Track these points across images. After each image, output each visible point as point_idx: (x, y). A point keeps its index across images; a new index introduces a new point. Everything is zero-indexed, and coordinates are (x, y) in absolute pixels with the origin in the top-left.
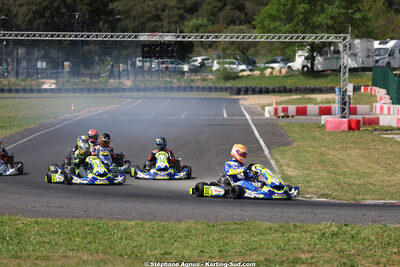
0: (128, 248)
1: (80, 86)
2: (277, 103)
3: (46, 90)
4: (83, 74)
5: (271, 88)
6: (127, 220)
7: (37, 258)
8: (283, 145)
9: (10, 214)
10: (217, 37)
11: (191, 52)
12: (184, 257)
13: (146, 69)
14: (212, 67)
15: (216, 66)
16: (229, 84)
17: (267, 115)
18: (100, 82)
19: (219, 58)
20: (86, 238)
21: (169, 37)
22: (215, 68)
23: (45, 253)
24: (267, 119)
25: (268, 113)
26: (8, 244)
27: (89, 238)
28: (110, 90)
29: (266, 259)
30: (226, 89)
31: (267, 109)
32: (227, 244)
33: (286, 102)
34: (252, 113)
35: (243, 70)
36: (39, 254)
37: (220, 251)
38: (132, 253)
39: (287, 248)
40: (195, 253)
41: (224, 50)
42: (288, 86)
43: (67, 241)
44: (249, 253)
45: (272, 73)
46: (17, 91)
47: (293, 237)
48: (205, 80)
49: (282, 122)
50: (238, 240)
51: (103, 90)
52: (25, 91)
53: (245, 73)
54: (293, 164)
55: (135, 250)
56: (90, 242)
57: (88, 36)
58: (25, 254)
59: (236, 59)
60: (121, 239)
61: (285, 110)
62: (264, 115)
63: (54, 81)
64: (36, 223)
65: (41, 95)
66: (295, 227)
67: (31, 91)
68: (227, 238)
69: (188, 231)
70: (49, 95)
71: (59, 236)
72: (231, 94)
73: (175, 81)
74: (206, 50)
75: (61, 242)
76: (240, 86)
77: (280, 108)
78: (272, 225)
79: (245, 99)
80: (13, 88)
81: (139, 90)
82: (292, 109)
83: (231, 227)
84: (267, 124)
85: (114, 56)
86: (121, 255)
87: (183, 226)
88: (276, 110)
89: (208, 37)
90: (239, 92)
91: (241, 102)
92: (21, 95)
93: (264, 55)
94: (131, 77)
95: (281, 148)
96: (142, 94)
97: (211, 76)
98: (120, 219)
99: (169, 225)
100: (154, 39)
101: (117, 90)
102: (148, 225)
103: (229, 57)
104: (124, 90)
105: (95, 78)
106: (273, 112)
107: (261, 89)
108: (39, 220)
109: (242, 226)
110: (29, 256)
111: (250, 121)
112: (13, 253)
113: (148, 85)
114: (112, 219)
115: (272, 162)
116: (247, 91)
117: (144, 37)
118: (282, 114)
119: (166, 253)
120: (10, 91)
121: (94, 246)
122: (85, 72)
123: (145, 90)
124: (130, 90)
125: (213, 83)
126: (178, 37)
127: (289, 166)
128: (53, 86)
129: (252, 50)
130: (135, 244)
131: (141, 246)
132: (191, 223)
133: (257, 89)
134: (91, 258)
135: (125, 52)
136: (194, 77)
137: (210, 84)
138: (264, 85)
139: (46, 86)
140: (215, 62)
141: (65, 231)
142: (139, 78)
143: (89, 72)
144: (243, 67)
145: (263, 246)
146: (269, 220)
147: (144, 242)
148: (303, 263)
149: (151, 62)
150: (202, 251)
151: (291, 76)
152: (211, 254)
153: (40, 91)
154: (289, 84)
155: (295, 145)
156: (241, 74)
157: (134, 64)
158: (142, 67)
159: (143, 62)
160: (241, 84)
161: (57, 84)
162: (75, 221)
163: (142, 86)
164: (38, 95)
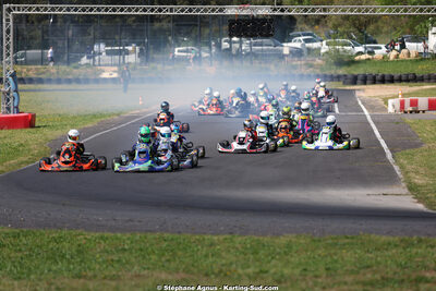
0: (214, 266)
2: (403, 95)
3: (105, 79)
4: (153, 60)
5: (396, 75)
6: (213, 234)
7: (105, 278)
8: (411, 147)
9: (69, 228)
10: (325, 10)
11: (292, 30)
12: (282, 276)
13: (234, 52)
14: (320, 49)
15: (324, 48)
16: (342, 71)
17: (391, 110)
19: (329, 37)
20: (163, 255)
21: (264, 11)
22: (323, 51)
23: (114, 273)
24: (391, 115)
25: (392, 107)
26: (69, 263)
27: (168, 256)
29: (383, 278)
30: (338, 78)
31: (390, 102)
32: (336, 261)
33: (417, 94)
34: (370, 108)
35: (360, 53)
36: (107, 273)
37: (327, 269)
38: (221, 271)
39: (409, 264)
40: (297, 271)
41: (335, 27)
42: (419, 74)
43: (140, 258)
44: (362, 271)
45: (397, 56)
46: (69, 81)
47: (417, 253)
48: (311, 66)
49: (409, 119)
50: (349, 256)
52: (78, 81)
53: (363, 57)
54: (422, 170)
55: (224, 268)
56: (168, 261)
57: (160, 10)
58: (90, 274)
59: (351, 38)
60: (206, 256)
61: (414, 103)
62: (386, 110)
63: (116, 68)
64: (102, 238)
65: (101, 86)
66: (420, 241)
67: (87, 81)
68: (335, 254)
69: (289, 246)
70: (110, 86)
71: (131, 253)
72: (344, 83)
73: (272, 67)
74: (313, 26)
75: (133, 260)
76: (356, 73)
77: (407, 101)
78: (391, 239)
79: (363, 90)
80: (63, 77)
82: (423, 102)
83: (341, 242)
84: (392, 122)
85: (193, 35)
86: (207, 275)
87: (283, 240)
88: (402, 103)
89: (313, 10)
90: (354, 80)
91: (358, 94)
92: (74, 86)
93: (387, 33)
94: (215, 63)
95: (407, 151)
97: (319, 61)
98: (205, 234)
99: (266, 239)
100: (245, 13)
102: (238, 240)
103: (342, 36)
106: (398, 107)
107: (383, 76)
108: (106, 235)
109: (355, 241)
110: (95, 276)
111: (369, 118)
112: (75, 272)
114: (196, 233)
115: (396, 168)
116: (365, 81)
117: (232, 11)
118: (411, 109)
119: (261, 271)
121: (173, 265)
122: (155, 56)
125: (322, 69)
126: (275, 10)
127: (417, 173)
128: (115, 75)
129: (372, 27)
130: (224, 261)
131: (231, 264)
132: (291, 237)
133: (378, 78)
134: (170, 277)
135: (207, 31)
136: (296, 62)
137: (318, 71)
138: (387, 71)
139: (105, 75)
140: (324, 42)
141: (138, 247)
142: (226, 63)
143: (160, 56)
144: (360, 49)
145: (379, 263)
146: (388, 233)
147: (234, 259)
148: (427, 282)
149: (241, 43)
150: (305, 270)
151: (421, 59)
152: (317, 273)
153: (98, 81)
154: (420, 70)
155: (425, 147)
156: (357, 58)
157: (219, 46)
158: (229, 50)
159: (230, 42)
160: (359, 71)
162: (150, 236)
164: (95, 86)
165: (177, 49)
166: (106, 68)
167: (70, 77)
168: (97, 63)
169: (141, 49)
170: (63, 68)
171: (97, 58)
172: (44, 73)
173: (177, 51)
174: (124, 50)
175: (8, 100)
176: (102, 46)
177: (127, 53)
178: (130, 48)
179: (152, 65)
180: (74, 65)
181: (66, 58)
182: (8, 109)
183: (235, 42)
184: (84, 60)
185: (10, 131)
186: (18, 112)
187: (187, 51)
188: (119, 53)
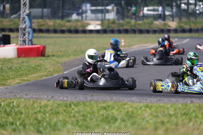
1: (126, 27)
3: (91, 31)
4: (128, 17)
13: (190, 11)
18: (145, 24)
28: (155, 32)
46: (63, 32)
51: (148, 32)
52: (70, 31)
63: (99, 22)
65: (88, 35)
80: (59, 28)
81: (184, 31)
92: (67, 35)
94: (176, 19)
96: (187, 35)
101: (162, 31)
104: (169, 31)
105: (140, 20)
113: (193, 26)
120: (55, 31)
123: (190, 31)
124: (176, 31)
128: (99, 28)
139: (91, 27)
142: (184, 20)
149: (195, 5)
153: (85, 32)
157: (179, 7)
161: (102, 25)
163: (187, 27)
164: (83, 35)
165: (146, 9)
166: (92, 22)
167: (64, 28)
168: (84, 19)
169: (117, 9)
170: (59, 21)
171: (84, 15)
172: (43, 25)
173: (146, 10)
174: (105, 9)
175: (24, 35)
176: (88, 6)
177: (108, 11)
178: (109, 8)
179: (127, 20)
180: (66, 19)
181: (60, 14)
182: (24, 41)
183: (191, 4)
184: (74, 17)
185: (26, 59)
186: (32, 44)
187: (154, 10)
188: (101, 11)
